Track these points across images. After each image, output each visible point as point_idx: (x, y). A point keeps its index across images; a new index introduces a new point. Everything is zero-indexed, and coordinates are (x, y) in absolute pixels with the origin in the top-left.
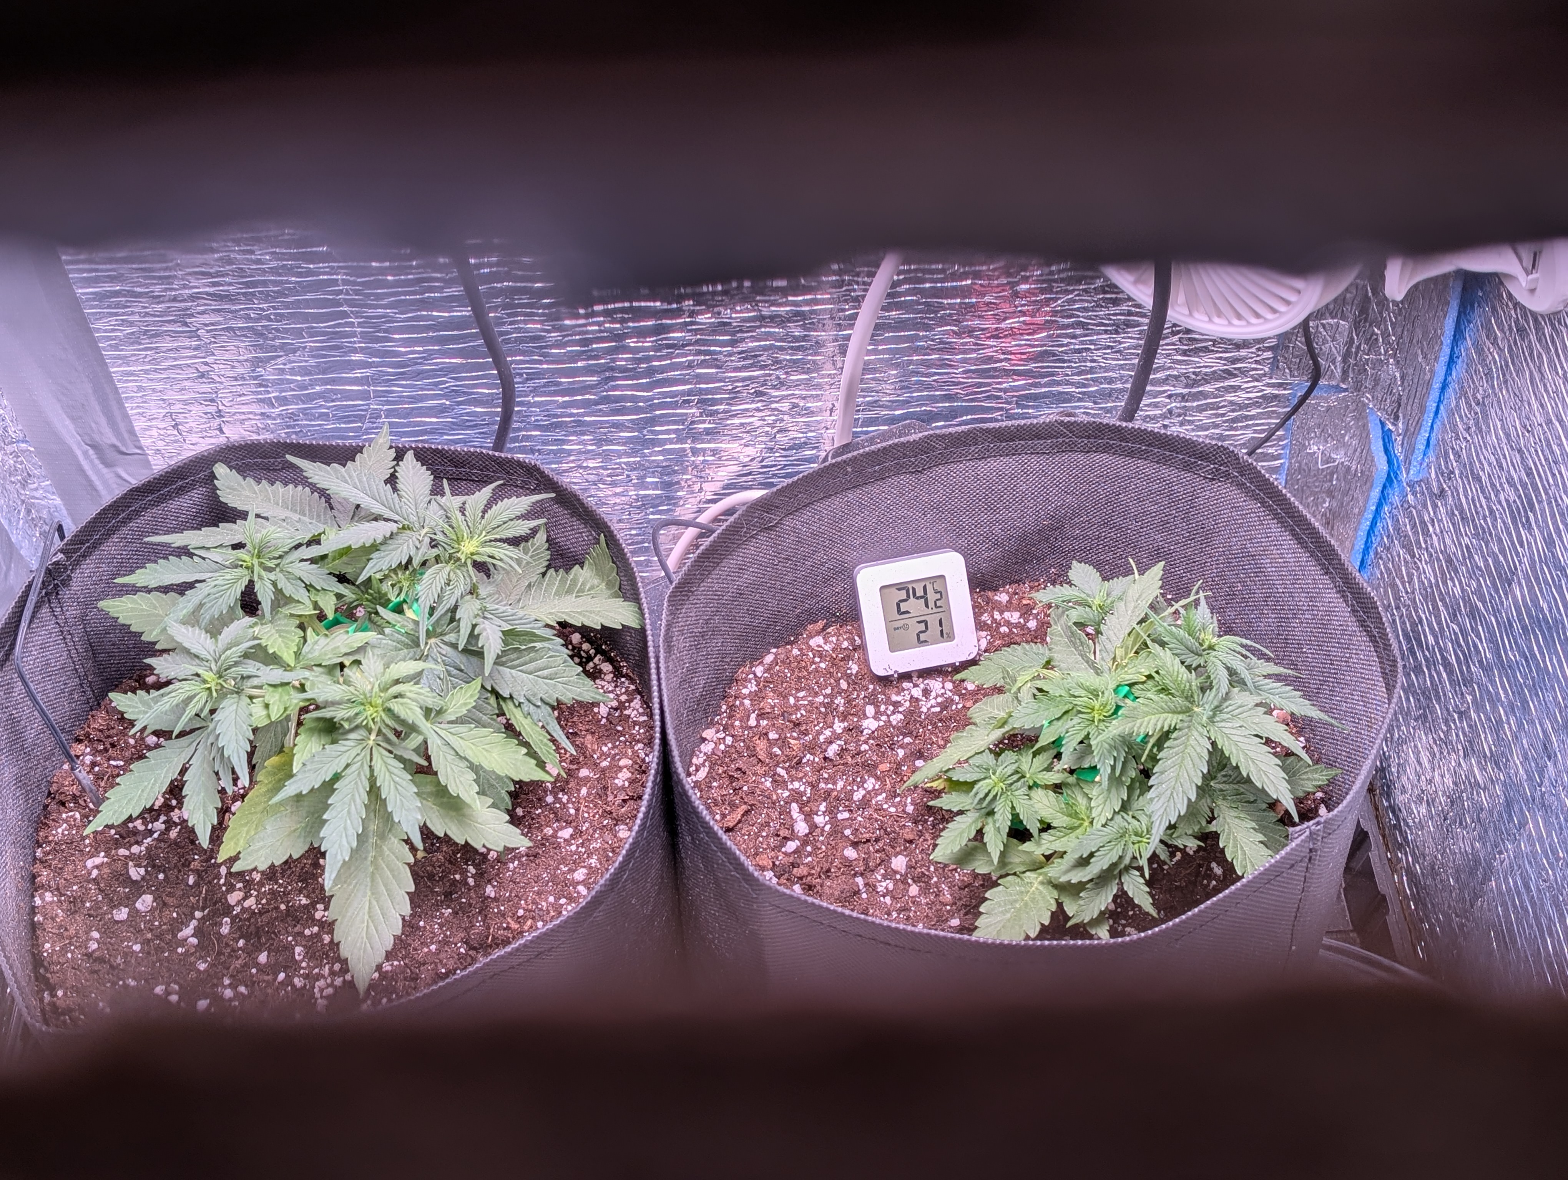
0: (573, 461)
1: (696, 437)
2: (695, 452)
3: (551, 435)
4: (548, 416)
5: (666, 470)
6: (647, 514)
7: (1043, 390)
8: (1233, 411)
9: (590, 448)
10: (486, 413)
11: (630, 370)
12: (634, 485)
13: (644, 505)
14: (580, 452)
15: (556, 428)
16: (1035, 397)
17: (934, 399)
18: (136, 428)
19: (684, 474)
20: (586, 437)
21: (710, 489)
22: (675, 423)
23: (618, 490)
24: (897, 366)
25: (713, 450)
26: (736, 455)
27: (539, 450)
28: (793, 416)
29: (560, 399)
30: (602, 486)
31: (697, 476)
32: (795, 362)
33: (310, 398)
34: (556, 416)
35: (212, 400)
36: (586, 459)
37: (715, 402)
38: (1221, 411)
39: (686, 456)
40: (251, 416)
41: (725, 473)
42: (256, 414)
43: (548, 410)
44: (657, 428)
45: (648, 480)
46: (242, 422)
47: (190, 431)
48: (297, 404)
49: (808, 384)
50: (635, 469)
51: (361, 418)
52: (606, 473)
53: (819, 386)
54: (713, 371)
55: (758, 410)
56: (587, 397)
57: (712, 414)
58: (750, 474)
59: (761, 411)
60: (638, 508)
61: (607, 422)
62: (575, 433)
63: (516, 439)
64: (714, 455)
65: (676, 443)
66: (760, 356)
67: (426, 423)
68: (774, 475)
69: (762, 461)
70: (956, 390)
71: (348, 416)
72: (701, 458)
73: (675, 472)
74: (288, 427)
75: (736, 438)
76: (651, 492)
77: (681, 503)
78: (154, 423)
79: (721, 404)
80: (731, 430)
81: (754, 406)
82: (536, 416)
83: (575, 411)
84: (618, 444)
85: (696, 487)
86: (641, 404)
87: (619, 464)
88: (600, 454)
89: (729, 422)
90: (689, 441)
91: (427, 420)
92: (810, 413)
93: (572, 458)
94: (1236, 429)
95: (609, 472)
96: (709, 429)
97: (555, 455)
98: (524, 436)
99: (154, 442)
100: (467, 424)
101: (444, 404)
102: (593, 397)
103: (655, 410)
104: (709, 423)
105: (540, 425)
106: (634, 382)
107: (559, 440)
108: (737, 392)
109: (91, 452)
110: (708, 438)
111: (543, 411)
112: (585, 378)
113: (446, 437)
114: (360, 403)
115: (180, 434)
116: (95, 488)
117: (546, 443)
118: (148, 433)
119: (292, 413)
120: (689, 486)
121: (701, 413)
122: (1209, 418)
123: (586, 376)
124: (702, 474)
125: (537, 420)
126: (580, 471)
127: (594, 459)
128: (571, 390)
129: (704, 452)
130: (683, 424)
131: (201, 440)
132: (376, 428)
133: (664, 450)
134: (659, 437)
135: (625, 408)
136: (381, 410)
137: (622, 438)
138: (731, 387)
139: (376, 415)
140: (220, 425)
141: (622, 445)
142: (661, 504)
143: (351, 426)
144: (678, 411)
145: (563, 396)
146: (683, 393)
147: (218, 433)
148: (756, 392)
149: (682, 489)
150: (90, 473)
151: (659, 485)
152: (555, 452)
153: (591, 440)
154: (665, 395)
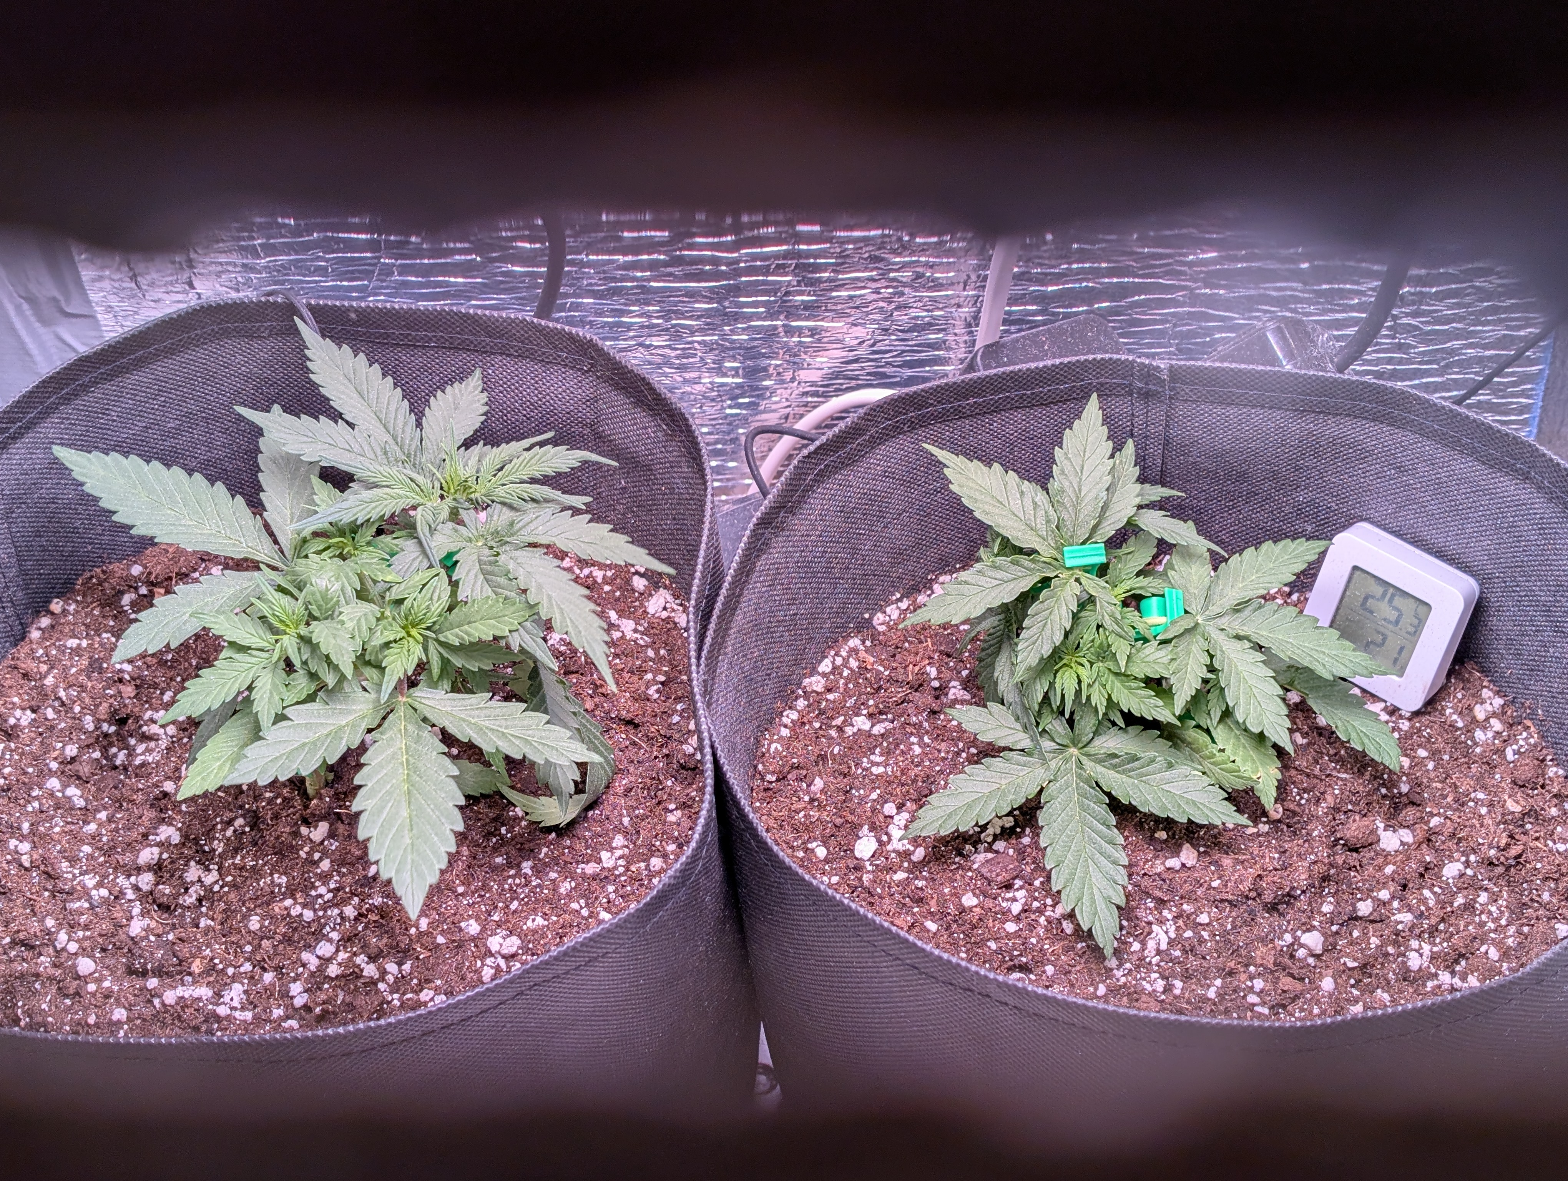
1: (791, 312)
2: (790, 331)
3: (608, 304)
4: (605, 279)
5: (749, 352)
9: (655, 321)
14: (642, 327)
15: (613, 294)
18: (84, 279)
20: (651, 308)
25: (810, 329)
26: (840, 336)
27: (591, 322)
29: (620, 258)
30: (668, 370)
33: (306, 247)
36: (650, 336)
37: (817, 268)
39: (777, 335)
40: (230, 268)
42: (235, 265)
43: (604, 272)
44: (742, 299)
46: (219, 274)
51: (368, 274)
52: (673, 354)
56: (655, 256)
59: (874, 280)
61: (679, 289)
63: (562, 308)
64: (812, 336)
65: (764, 319)
67: (448, 284)
68: (887, 363)
71: (352, 272)
72: (796, 339)
74: (276, 283)
75: (841, 315)
76: (729, 380)
79: (825, 271)
80: (836, 304)
82: (591, 278)
83: (639, 274)
86: (724, 268)
88: (667, 330)
89: (834, 294)
90: (782, 317)
93: (632, 334)
95: (679, 352)
96: (809, 301)
97: (611, 328)
98: (572, 303)
99: (105, 297)
100: (502, 286)
101: (475, 260)
102: (662, 257)
103: (740, 277)
104: (809, 295)
105: (593, 291)
106: (716, 240)
107: (616, 310)
108: (848, 256)
109: (25, 306)
110: (807, 313)
111: (599, 273)
112: (653, 233)
113: (473, 302)
114: (368, 255)
115: (139, 287)
116: (30, 355)
117: (600, 314)
118: (98, 284)
119: (282, 266)
120: (779, 374)
121: (798, 281)
122: (1450, 308)
123: (655, 230)
124: (797, 359)
125: (590, 285)
126: (642, 350)
127: (659, 335)
128: (636, 248)
129: (799, 331)
130: (775, 296)
131: (165, 296)
132: (387, 288)
133: (749, 327)
134: (745, 310)
135: (702, 272)
136: (393, 265)
137: (697, 310)
138: (838, 250)
139: (387, 271)
140: (190, 277)
141: (696, 320)
142: (742, 396)
143: (355, 283)
144: (770, 278)
145: (624, 255)
146: (776, 256)
147: (187, 288)
148: (870, 256)
149: (769, 377)
150: (23, 333)
151: (741, 372)
152: (611, 326)
153: (658, 312)
154: (754, 257)
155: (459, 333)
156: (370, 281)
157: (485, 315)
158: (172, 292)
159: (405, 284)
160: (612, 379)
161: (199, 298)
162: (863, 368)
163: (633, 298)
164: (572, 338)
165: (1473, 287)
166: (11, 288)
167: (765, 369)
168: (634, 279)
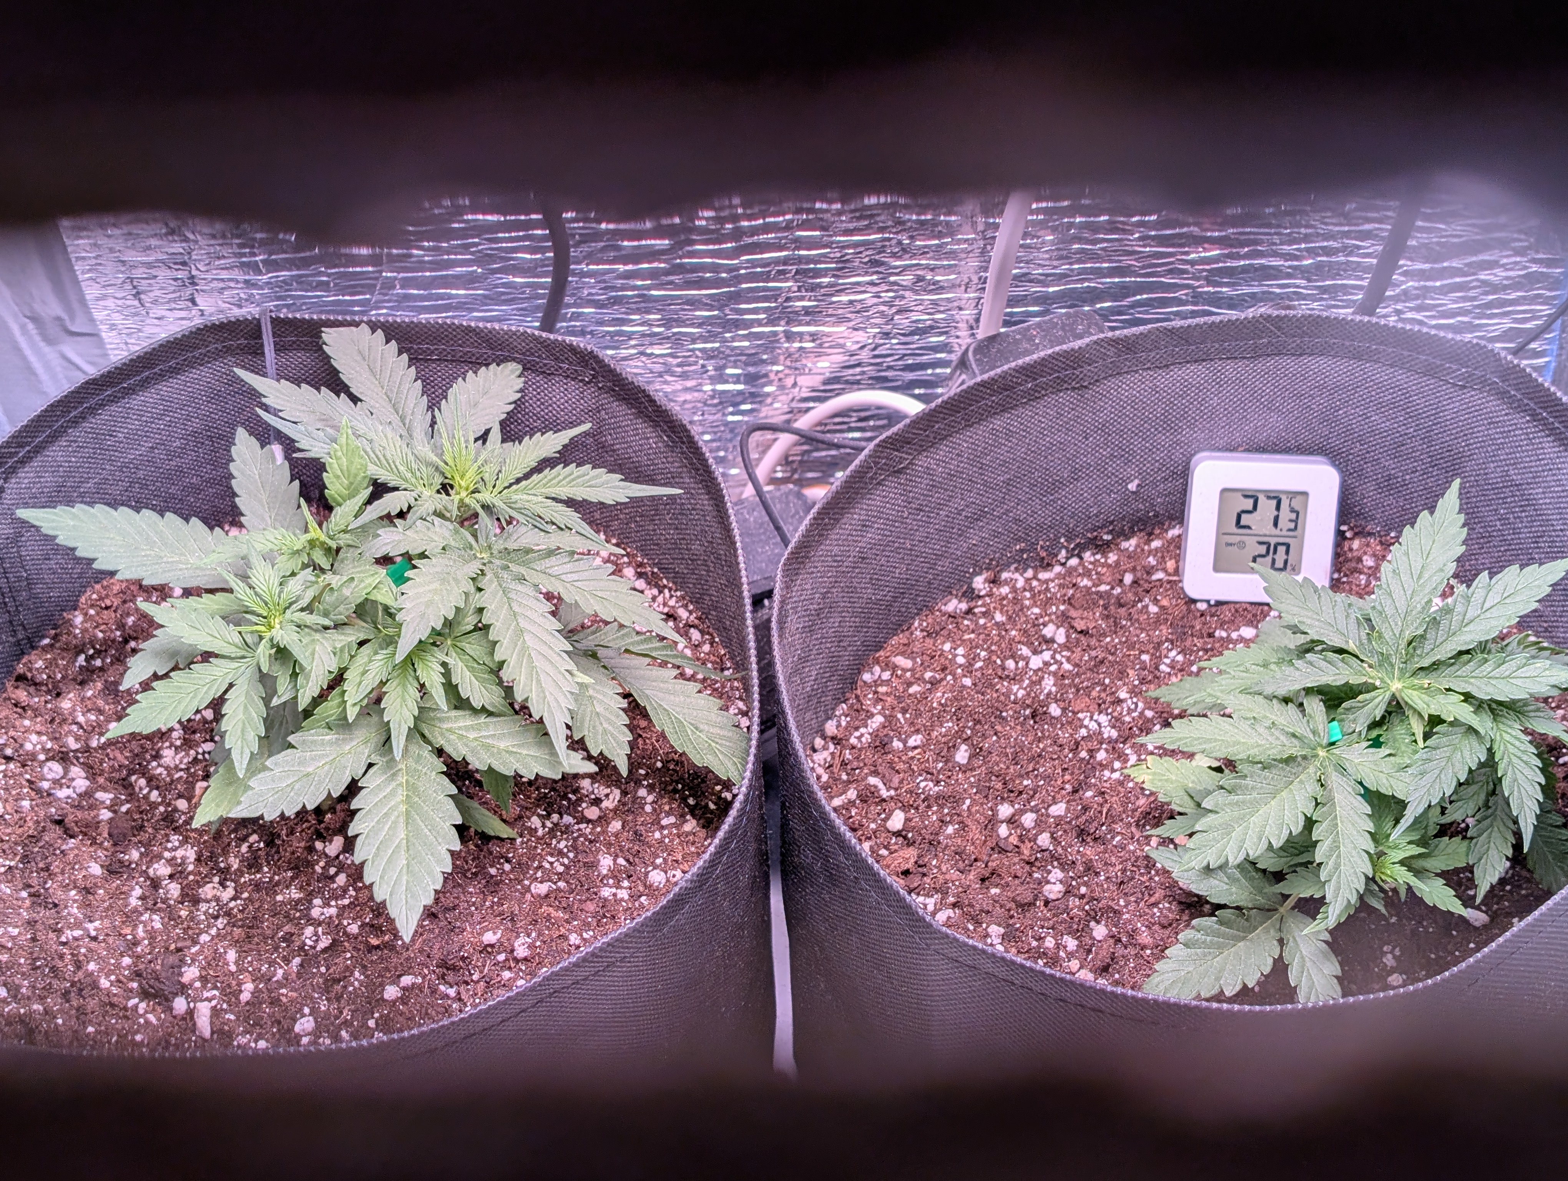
0: (633, 347)
1: (792, 317)
3: (608, 313)
6: (724, 415)
7: (1242, 263)
8: (1487, 293)
10: (528, 285)
11: (712, 232)
12: (711, 378)
13: (721, 403)
14: (644, 335)
15: (614, 304)
16: (1230, 272)
17: (1099, 273)
18: (88, 297)
19: (773, 364)
21: (807, 383)
22: (766, 299)
23: (690, 384)
24: (1054, 230)
25: (812, 335)
26: (841, 341)
28: (916, 292)
29: (621, 268)
30: (669, 378)
31: (789, 367)
32: (922, 223)
34: (614, 288)
35: (184, 264)
36: (651, 344)
37: (818, 273)
38: (1472, 293)
39: (778, 341)
40: (232, 285)
41: (825, 365)
42: (237, 282)
43: (604, 281)
45: (729, 371)
47: (155, 302)
48: (290, 270)
49: (939, 252)
50: (712, 358)
51: (371, 289)
53: (952, 254)
54: (818, 233)
55: (872, 284)
56: (655, 265)
57: (813, 288)
58: (859, 365)
60: (715, 405)
62: (638, 311)
64: (813, 341)
65: (766, 325)
66: (879, 215)
67: (450, 297)
69: (874, 349)
70: (1128, 261)
72: (797, 345)
73: (763, 362)
74: (279, 298)
75: (841, 320)
77: (769, 400)
78: (110, 291)
79: (825, 276)
81: (867, 279)
82: (590, 288)
83: (640, 283)
84: (692, 325)
85: (789, 382)
86: (724, 275)
87: (693, 350)
88: (668, 338)
89: (835, 299)
90: (783, 323)
91: (454, 292)
92: (939, 288)
93: (633, 342)
94: (1491, 316)
95: (679, 360)
96: (810, 307)
97: (612, 337)
98: (573, 313)
99: (108, 315)
100: (503, 298)
101: (475, 271)
102: (663, 265)
103: (741, 283)
104: (810, 300)
105: (593, 301)
106: (716, 247)
107: (618, 319)
108: (848, 261)
109: (31, 326)
110: (808, 318)
111: (599, 282)
112: (653, 242)
113: (475, 314)
114: (370, 269)
115: (143, 305)
116: (35, 374)
117: (601, 323)
118: (101, 303)
119: (283, 281)
120: (780, 380)
121: (799, 287)
122: (1455, 302)
123: (655, 239)
124: (798, 365)
125: (590, 294)
126: (644, 359)
127: (661, 344)
128: (635, 257)
129: (801, 336)
130: (776, 301)
131: (168, 313)
132: (389, 301)
133: (750, 333)
134: (746, 317)
135: (702, 279)
136: (395, 278)
137: (698, 317)
138: (838, 255)
139: (389, 285)
140: (192, 294)
141: (697, 327)
142: (743, 402)
143: (357, 298)
144: (771, 284)
145: (625, 264)
146: (777, 261)
147: (190, 304)
148: (870, 261)
149: (770, 383)
150: (28, 352)
151: (742, 378)
152: (612, 335)
153: (659, 320)
154: (754, 264)
155: (460, 346)
156: (372, 294)
157: (486, 328)
158: (175, 309)
159: (407, 297)
160: (614, 390)
161: (202, 315)
162: (863, 373)
163: (633, 306)
164: (573, 349)
165: (1477, 280)
166: (16, 308)
167: (766, 375)
168: (634, 288)
